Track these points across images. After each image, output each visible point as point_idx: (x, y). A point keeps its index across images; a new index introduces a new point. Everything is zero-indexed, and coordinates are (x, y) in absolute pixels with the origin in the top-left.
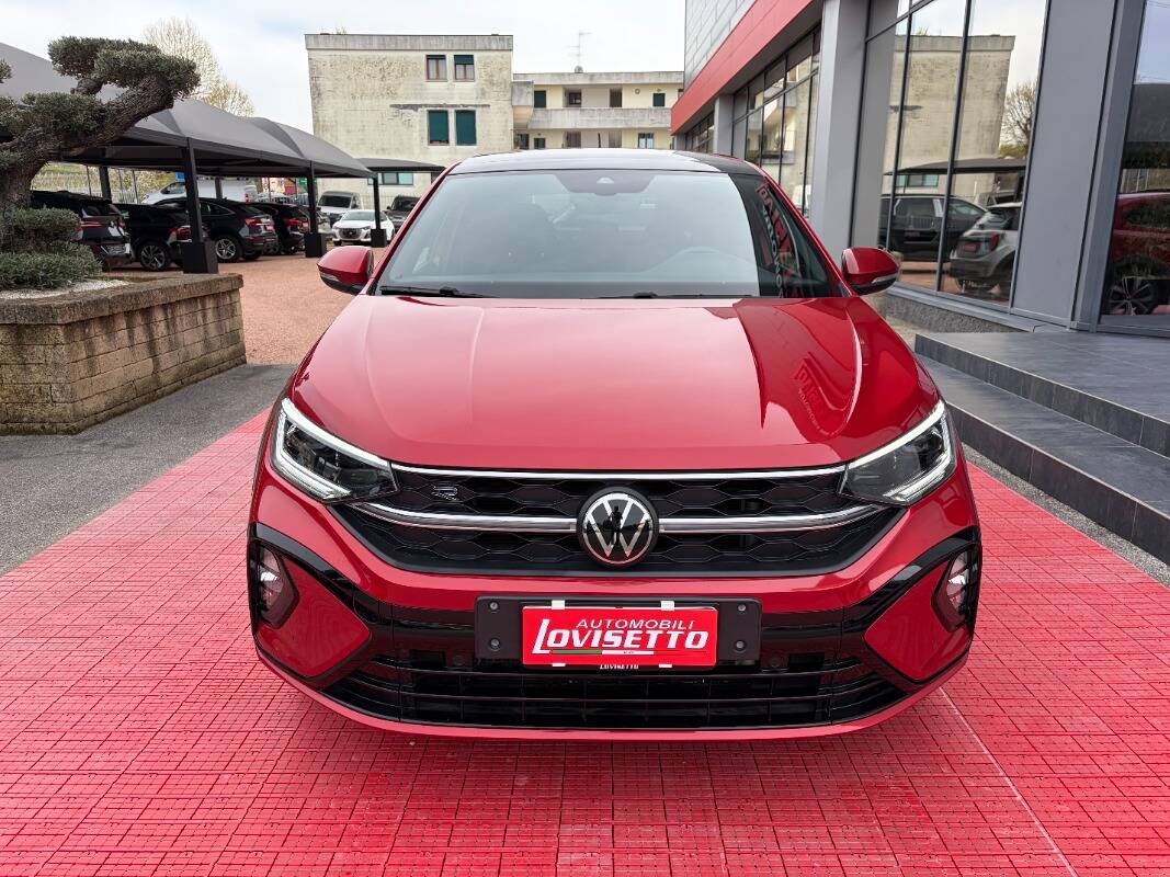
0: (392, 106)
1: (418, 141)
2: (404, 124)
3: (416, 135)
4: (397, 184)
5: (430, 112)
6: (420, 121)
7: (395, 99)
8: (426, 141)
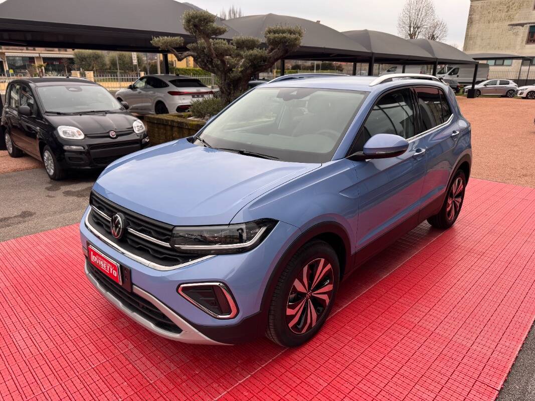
0: (509, 25)
1: (520, 43)
2: (513, 33)
3: (519, 39)
4: (503, 65)
5: (531, 26)
6: (524, 32)
7: (511, 21)
8: (524, 42)
